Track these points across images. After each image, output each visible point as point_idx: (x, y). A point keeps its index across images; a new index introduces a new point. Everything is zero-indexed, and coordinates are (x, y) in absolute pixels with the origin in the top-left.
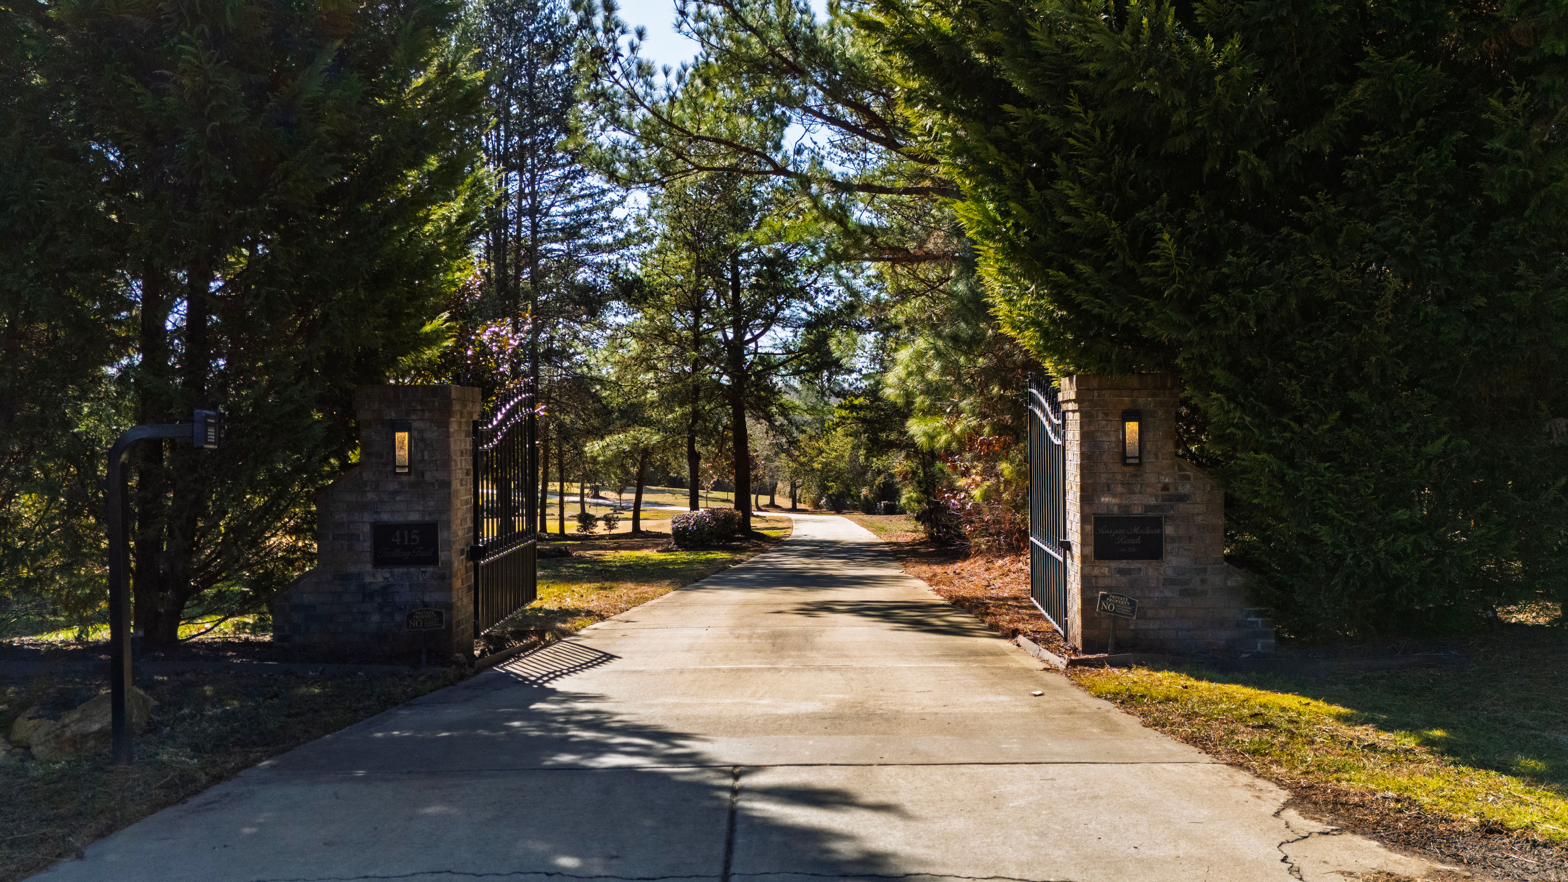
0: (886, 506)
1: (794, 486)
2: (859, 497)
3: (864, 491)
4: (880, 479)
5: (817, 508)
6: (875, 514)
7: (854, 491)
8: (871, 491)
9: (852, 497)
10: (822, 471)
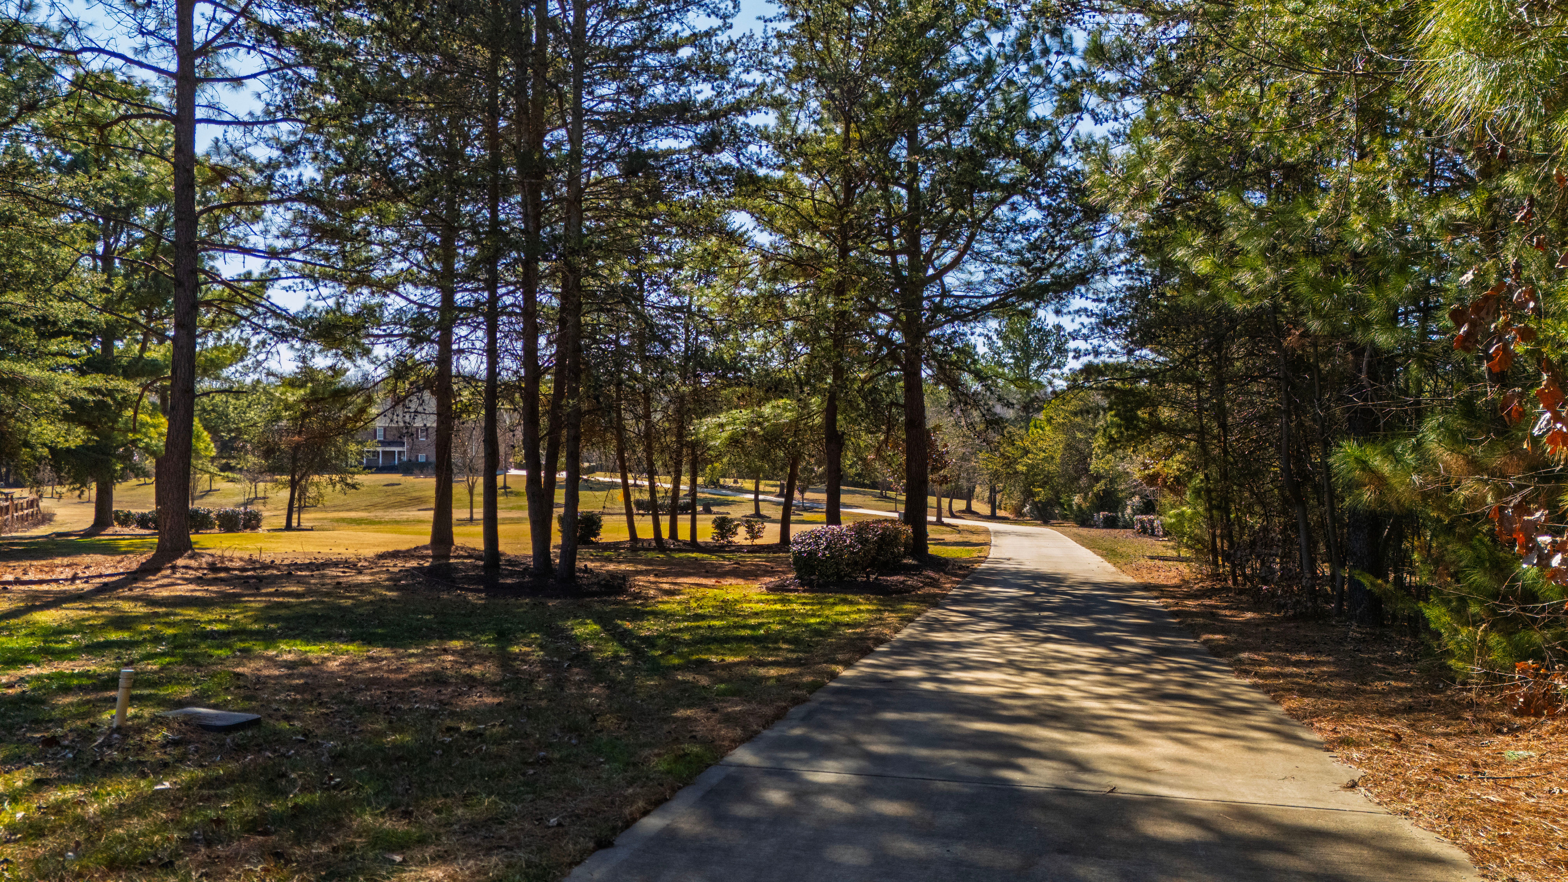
0: (1106, 519)
1: (993, 491)
2: (1070, 506)
3: (1077, 499)
4: (1100, 486)
5: (1019, 517)
6: (1091, 526)
7: (1064, 498)
8: (1085, 498)
9: (1062, 505)
10: (1026, 475)
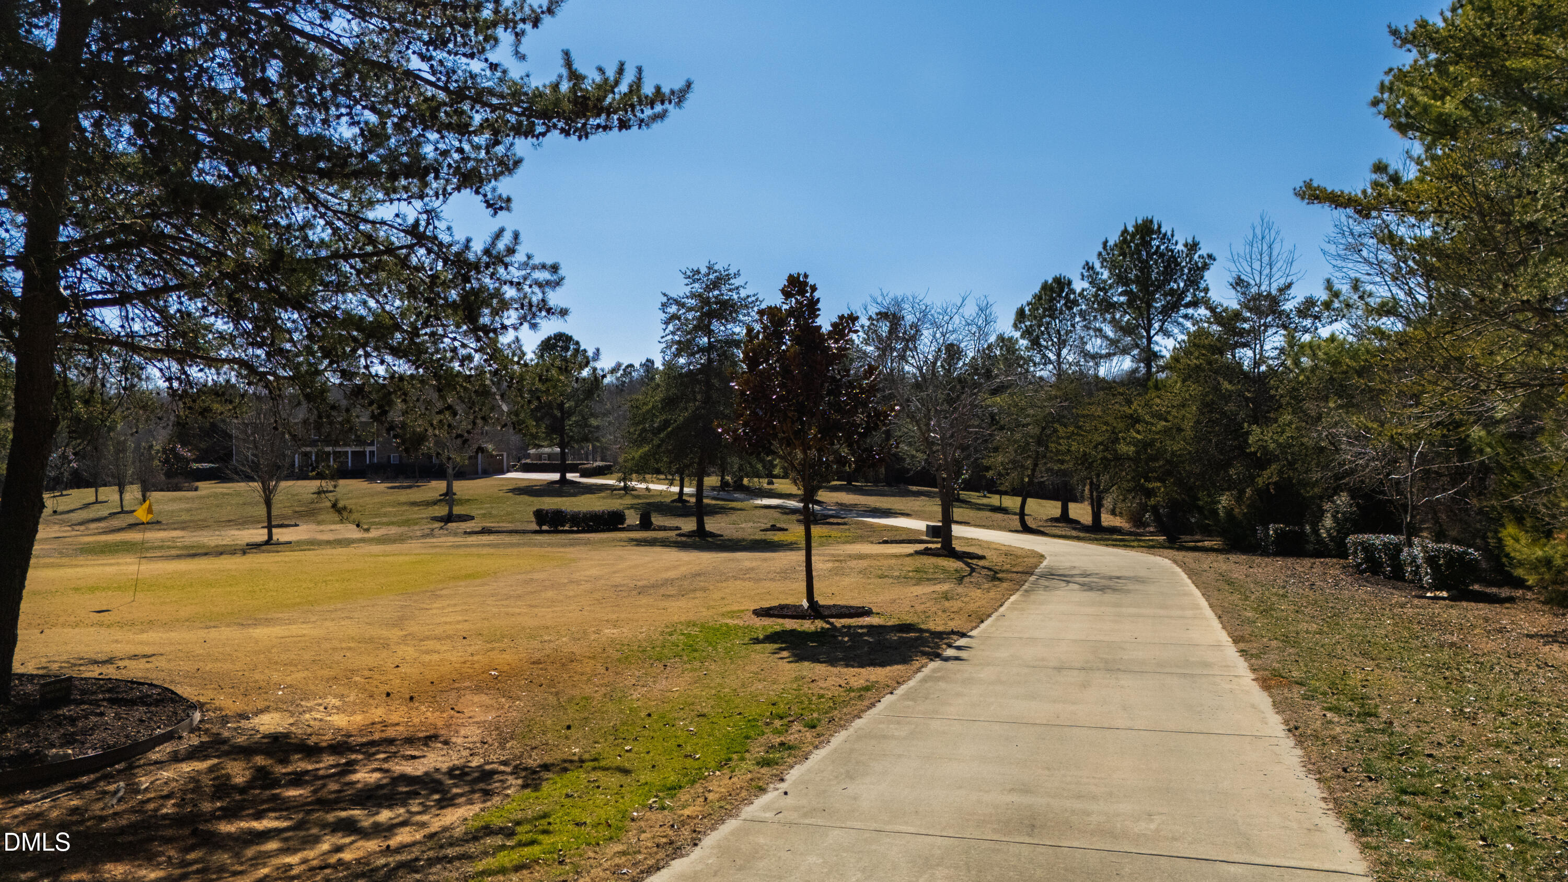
2: (1215, 512)
3: (1225, 500)
4: (1268, 476)
7: (1203, 498)
8: (1239, 499)
9: (1200, 510)
10: (1136, 459)
